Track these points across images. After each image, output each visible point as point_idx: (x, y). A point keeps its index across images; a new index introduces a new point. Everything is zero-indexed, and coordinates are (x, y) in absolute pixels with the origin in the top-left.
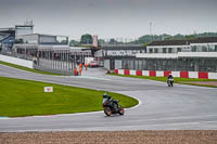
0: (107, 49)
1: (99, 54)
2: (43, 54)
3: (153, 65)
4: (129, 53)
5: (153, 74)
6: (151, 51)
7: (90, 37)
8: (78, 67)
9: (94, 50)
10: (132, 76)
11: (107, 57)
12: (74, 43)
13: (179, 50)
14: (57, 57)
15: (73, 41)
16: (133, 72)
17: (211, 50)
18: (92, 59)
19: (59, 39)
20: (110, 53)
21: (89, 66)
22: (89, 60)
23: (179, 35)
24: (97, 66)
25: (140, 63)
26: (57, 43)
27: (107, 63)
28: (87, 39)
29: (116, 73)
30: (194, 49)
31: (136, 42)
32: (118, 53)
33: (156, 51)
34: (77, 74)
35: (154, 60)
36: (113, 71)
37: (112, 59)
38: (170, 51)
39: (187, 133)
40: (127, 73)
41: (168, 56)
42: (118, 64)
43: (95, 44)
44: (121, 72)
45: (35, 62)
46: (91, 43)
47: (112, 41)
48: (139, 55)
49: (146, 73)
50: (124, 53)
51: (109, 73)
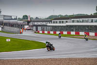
0: (34, 21)
1: (31, 24)
2: (6, 24)
3: (55, 29)
4: (44, 23)
5: (55, 33)
6: (54, 22)
7: (27, 16)
8: (21, 30)
9: (29, 22)
10: (46, 34)
11: (34, 25)
12: (20, 19)
13: (67, 22)
14: (12, 25)
15: (19, 18)
16: (46, 32)
17: (81, 22)
18: (28, 26)
19: (13, 18)
20: (36, 23)
22: (26, 27)
23: (66, 15)
24: (30, 29)
25: (49, 28)
27: (35, 28)
28: (25, 17)
29: (39, 32)
30: (73, 22)
31: (47, 18)
32: (39, 23)
33: (56, 22)
34: (21, 33)
35: (56, 26)
36: (37, 31)
37: (37, 26)
38: (63, 22)
39: (70, 59)
40: (43, 33)
41: (61, 25)
42: (39, 28)
43: (29, 20)
44: (41, 32)
45: (2, 28)
46: (27, 19)
47: (37, 18)
48: (48, 24)
49: (52, 32)
50: (42, 23)
51: (35, 32)
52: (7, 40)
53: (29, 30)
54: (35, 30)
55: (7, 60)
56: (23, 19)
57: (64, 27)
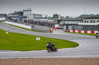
0: (65, 21)
1: (61, 23)
2: (36, 23)
3: (86, 28)
4: (75, 23)
5: (86, 32)
6: (85, 22)
7: (57, 15)
9: (59, 21)
10: (76, 33)
11: (65, 25)
12: (50, 18)
14: (42, 24)
16: (77, 31)
18: (58, 25)
21: (57, 28)
22: (57, 26)
25: (80, 27)
26: (42, 18)
27: (65, 27)
28: (56, 16)
31: (78, 18)
32: (70, 23)
33: (88, 22)
34: (51, 32)
35: (86, 26)
37: (67, 25)
38: (94, 22)
40: (74, 32)
42: (70, 27)
44: (71, 31)
46: (58, 18)
47: (67, 17)
48: (79, 24)
49: (83, 32)
50: (73, 23)
51: (66, 31)
52: (37, 39)
54: (66, 29)
55: (37, 58)
56: (53, 18)
57: (96, 26)
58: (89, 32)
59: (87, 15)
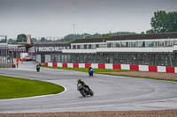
0: (38, 46)
1: (32, 50)
3: (76, 59)
4: (57, 49)
5: (76, 66)
6: (74, 47)
7: (24, 36)
9: (28, 47)
10: (59, 68)
11: (39, 53)
12: (11, 42)
13: (97, 46)
15: (10, 40)
16: (60, 65)
17: (123, 46)
18: (27, 54)
20: (41, 49)
21: (24, 60)
23: (97, 34)
24: (31, 60)
25: (66, 57)
27: (39, 57)
28: (22, 37)
29: (46, 65)
30: (109, 46)
31: (62, 40)
32: (47, 49)
33: (79, 47)
35: (77, 55)
36: (43, 64)
37: (43, 54)
38: (90, 47)
40: (55, 66)
41: (88, 51)
42: (48, 58)
43: (29, 42)
44: (50, 64)
46: (25, 41)
47: (43, 39)
48: (64, 51)
49: (70, 65)
50: (53, 49)
53: (28, 60)
54: (40, 61)
56: (17, 41)
57: (94, 55)
58: (82, 66)
59: (78, 35)
